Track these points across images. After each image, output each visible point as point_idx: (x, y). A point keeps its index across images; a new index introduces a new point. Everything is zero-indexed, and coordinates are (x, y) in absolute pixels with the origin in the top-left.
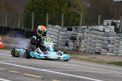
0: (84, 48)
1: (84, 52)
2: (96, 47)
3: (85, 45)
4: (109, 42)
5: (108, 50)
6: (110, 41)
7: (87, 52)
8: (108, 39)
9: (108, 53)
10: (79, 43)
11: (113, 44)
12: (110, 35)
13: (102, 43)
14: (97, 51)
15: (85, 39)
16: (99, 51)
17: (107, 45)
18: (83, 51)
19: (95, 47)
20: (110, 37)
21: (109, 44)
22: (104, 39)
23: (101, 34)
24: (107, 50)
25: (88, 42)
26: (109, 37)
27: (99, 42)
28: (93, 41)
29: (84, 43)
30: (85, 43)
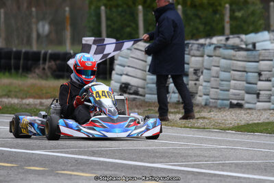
0: (205, 95)
1: (206, 105)
2: (231, 90)
3: (206, 86)
4: (260, 74)
5: (258, 95)
6: (262, 73)
7: (211, 105)
8: (257, 68)
9: (258, 104)
10: (195, 84)
11: (270, 81)
12: (261, 58)
13: (244, 78)
14: (235, 102)
15: (205, 71)
16: (239, 102)
17: (256, 84)
18: (203, 103)
19: (228, 91)
20: (261, 62)
21: (260, 80)
22: (247, 70)
23: (240, 56)
24: (255, 96)
25: (212, 79)
26: (258, 62)
27: (237, 77)
28: (224, 75)
29: (205, 84)
30: (205, 81)
